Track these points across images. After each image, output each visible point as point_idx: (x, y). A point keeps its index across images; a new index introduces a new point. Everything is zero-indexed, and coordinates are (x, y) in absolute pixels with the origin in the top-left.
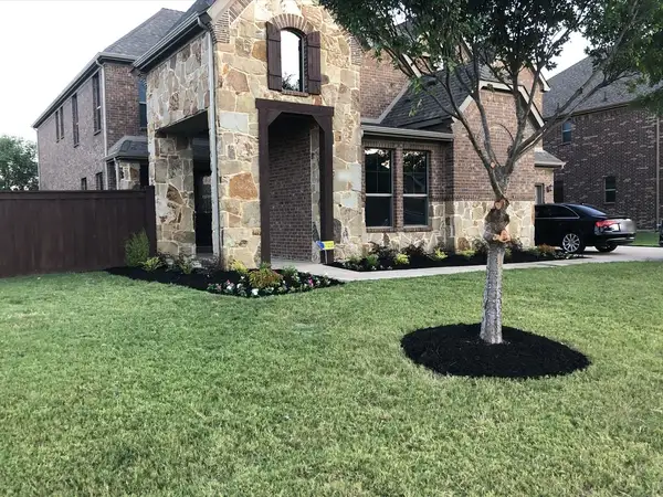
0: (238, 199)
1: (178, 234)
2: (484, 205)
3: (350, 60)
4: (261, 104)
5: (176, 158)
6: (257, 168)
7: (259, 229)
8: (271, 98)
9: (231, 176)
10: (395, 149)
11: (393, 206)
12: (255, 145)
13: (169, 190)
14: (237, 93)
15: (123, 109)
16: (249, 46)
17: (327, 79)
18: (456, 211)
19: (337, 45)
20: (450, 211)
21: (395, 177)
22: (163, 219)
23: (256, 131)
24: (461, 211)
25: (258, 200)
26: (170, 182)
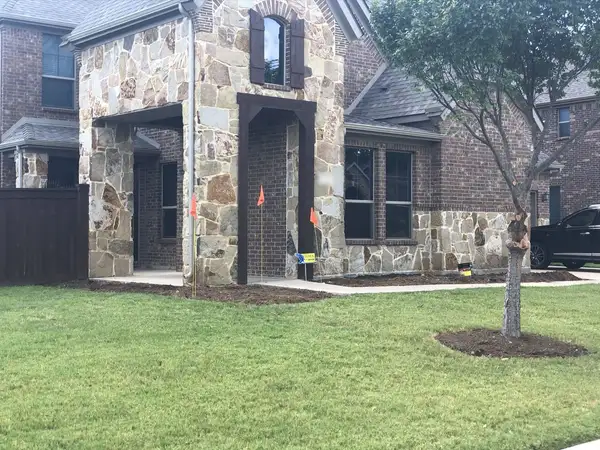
0: (215, 203)
1: (114, 243)
2: (474, 216)
3: (334, 51)
4: (243, 99)
5: (116, 151)
6: (236, 169)
7: (236, 237)
8: (252, 92)
9: (210, 178)
10: (377, 149)
11: (374, 215)
12: (234, 143)
13: (106, 190)
14: (219, 87)
15: (22, 83)
16: (232, 36)
17: (309, 71)
18: (444, 222)
19: (321, 33)
20: (437, 222)
21: (377, 181)
22: (98, 224)
23: (236, 128)
24: (449, 223)
25: (236, 205)
26: (107, 181)
